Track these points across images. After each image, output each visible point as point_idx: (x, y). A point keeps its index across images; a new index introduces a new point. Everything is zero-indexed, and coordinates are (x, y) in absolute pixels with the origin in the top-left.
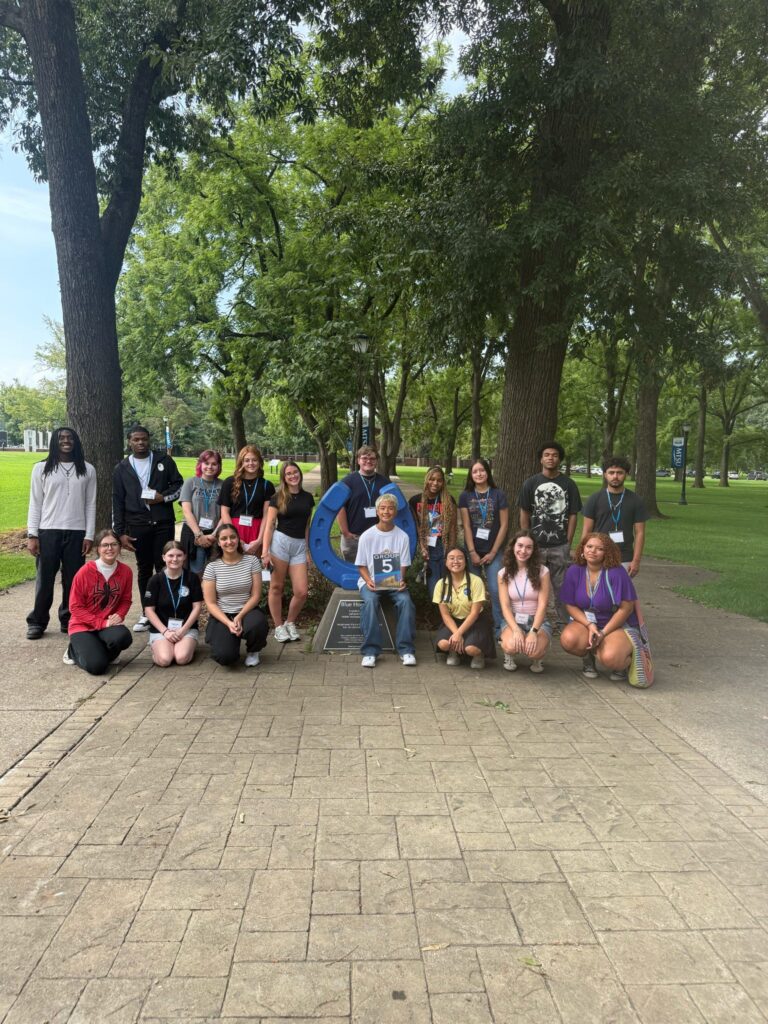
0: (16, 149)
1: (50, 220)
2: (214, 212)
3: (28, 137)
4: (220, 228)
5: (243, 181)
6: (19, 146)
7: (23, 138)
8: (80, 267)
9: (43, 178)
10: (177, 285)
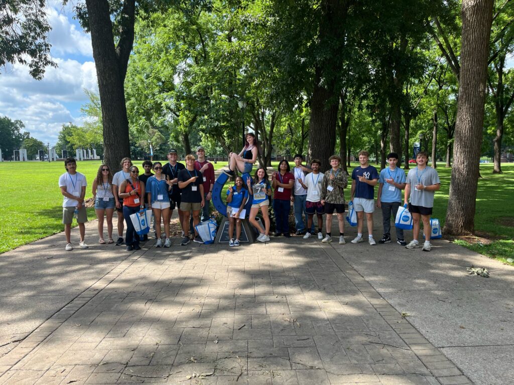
0: (75, 18)
1: (92, 52)
2: (171, 36)
3: (80, 13)
4: (174, 43)
5: (185, 20)
6: (76, 17)
7: (77, 13)
8: (107, 75)
9: (87, 31)
10: (153, 74)
